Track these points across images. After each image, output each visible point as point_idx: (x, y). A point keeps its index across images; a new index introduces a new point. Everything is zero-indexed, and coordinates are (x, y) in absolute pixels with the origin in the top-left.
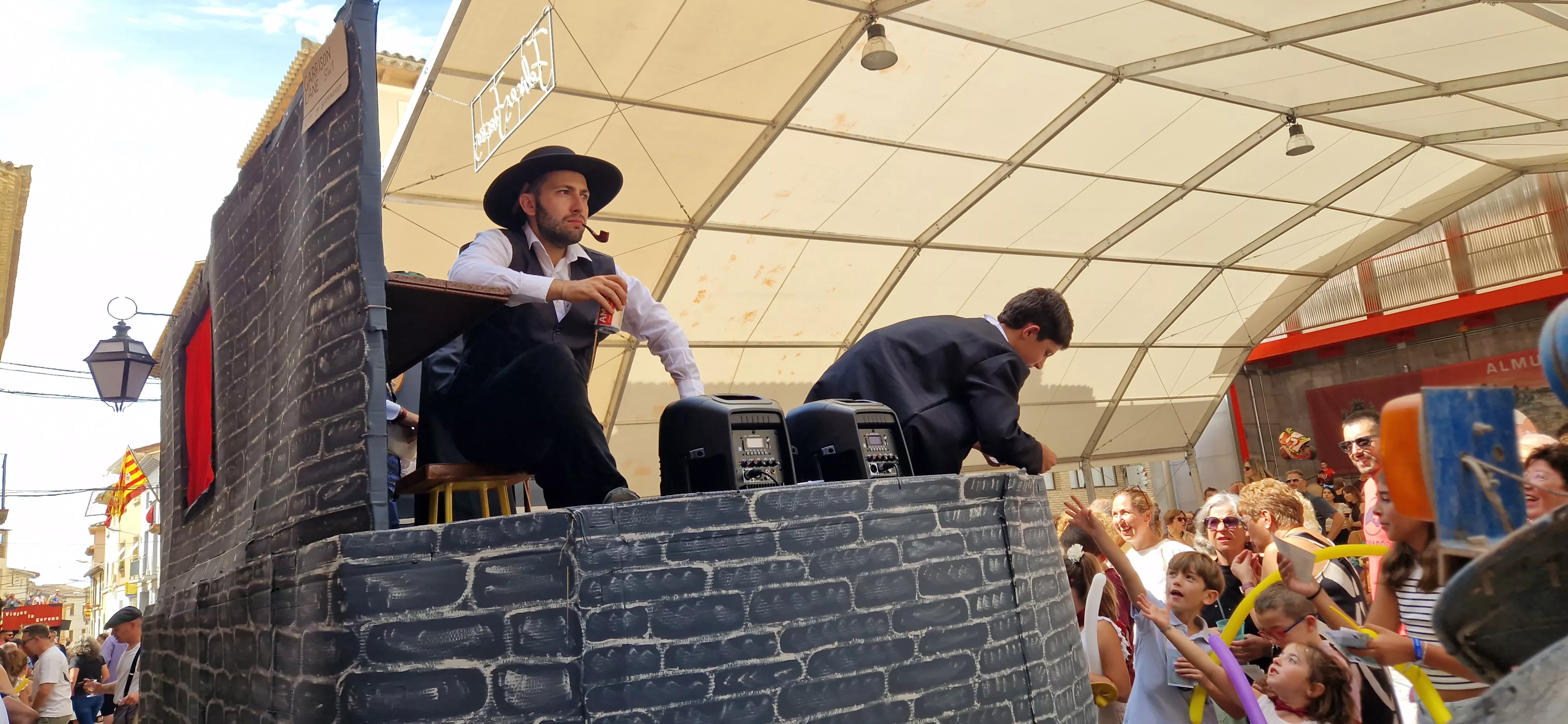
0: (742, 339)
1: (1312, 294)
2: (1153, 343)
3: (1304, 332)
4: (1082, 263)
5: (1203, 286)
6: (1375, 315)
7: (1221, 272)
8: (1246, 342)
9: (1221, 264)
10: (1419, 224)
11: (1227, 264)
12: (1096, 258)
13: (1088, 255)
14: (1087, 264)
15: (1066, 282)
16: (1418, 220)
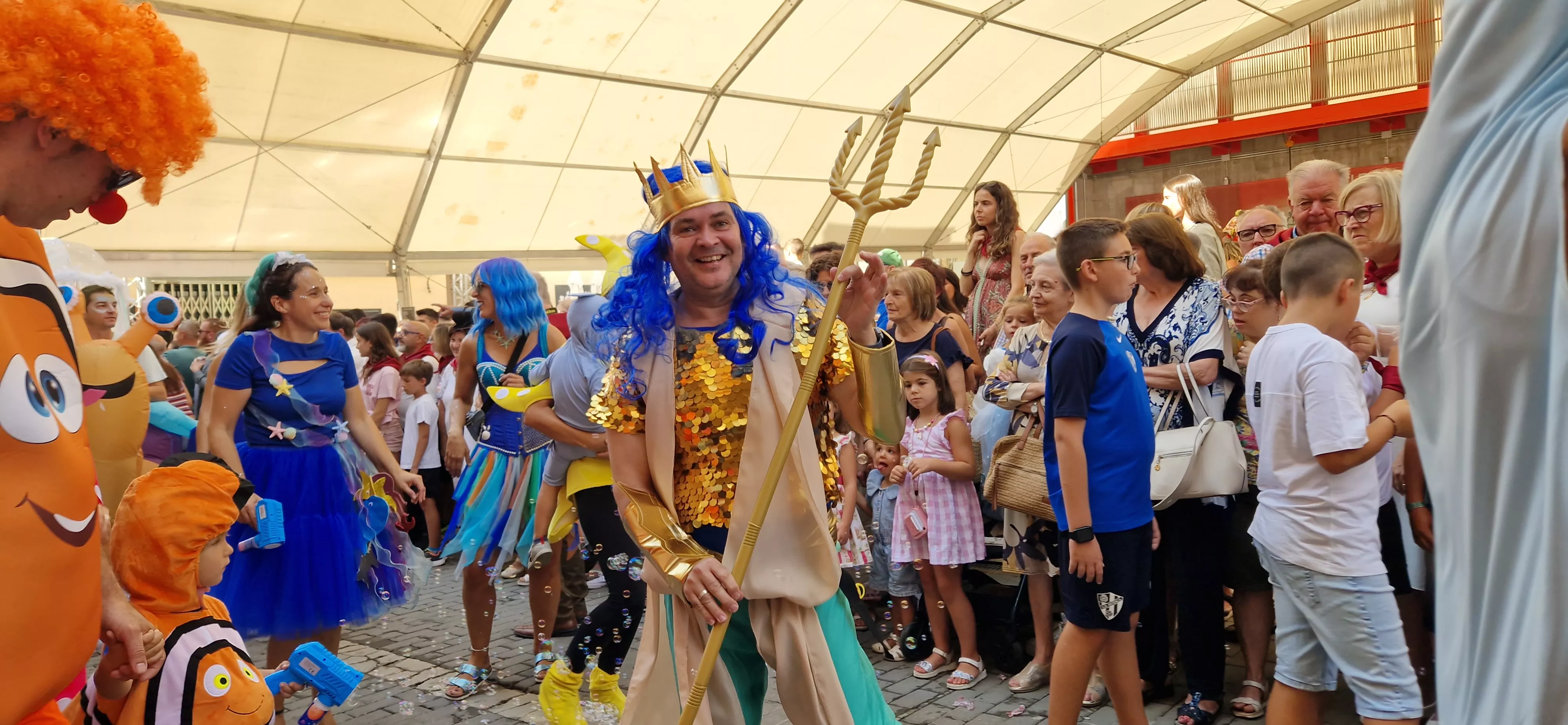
0: (600, 69)
1: (1171, 92)
2: (1017, 129)
3: (1151, 133)
4: (976, 25)
5: (1080, 70)
6: (1225, 120)
7: (1100, 56)
8: (1096, 138)
9: (1103, 47)
10: (1291, 25)
11: (1108, 46)
12: (992, 21)
13: (985, 16)
14: (982, 27)
15: (956, 46)
16: (1290, 20)
